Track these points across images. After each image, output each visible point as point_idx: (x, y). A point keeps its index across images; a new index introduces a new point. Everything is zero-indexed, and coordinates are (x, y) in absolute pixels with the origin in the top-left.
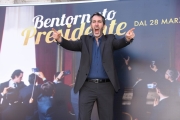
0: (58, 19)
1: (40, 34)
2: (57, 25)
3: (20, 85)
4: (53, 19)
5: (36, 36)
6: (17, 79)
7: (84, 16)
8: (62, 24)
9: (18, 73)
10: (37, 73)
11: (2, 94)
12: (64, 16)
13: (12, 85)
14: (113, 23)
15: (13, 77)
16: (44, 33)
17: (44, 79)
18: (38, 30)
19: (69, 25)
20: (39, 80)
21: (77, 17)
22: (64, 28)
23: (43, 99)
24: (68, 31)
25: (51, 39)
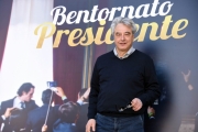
0: (87, 12)
1: (60, 33)
2: (86, 20)
3: (30, 104)
4: (81, 13)
5: (54, 36)
6: (25, 97)
7: (125, 8)
8: (93, 20)
9: (27, 88)
10: (54, 89)
11: (4, 117)
12: (95, 8)
13: (18, 105)
14: (168, 20)
15: (20, 93)
16: (67, 32)
17: (64, 98)
18: (58, 28)
19: (103, 22)
20: (57, 98)
21: (114, 9)
22: (96, 26)
23: (62, 126)
24: (100, 30)
25: (75, 41)
